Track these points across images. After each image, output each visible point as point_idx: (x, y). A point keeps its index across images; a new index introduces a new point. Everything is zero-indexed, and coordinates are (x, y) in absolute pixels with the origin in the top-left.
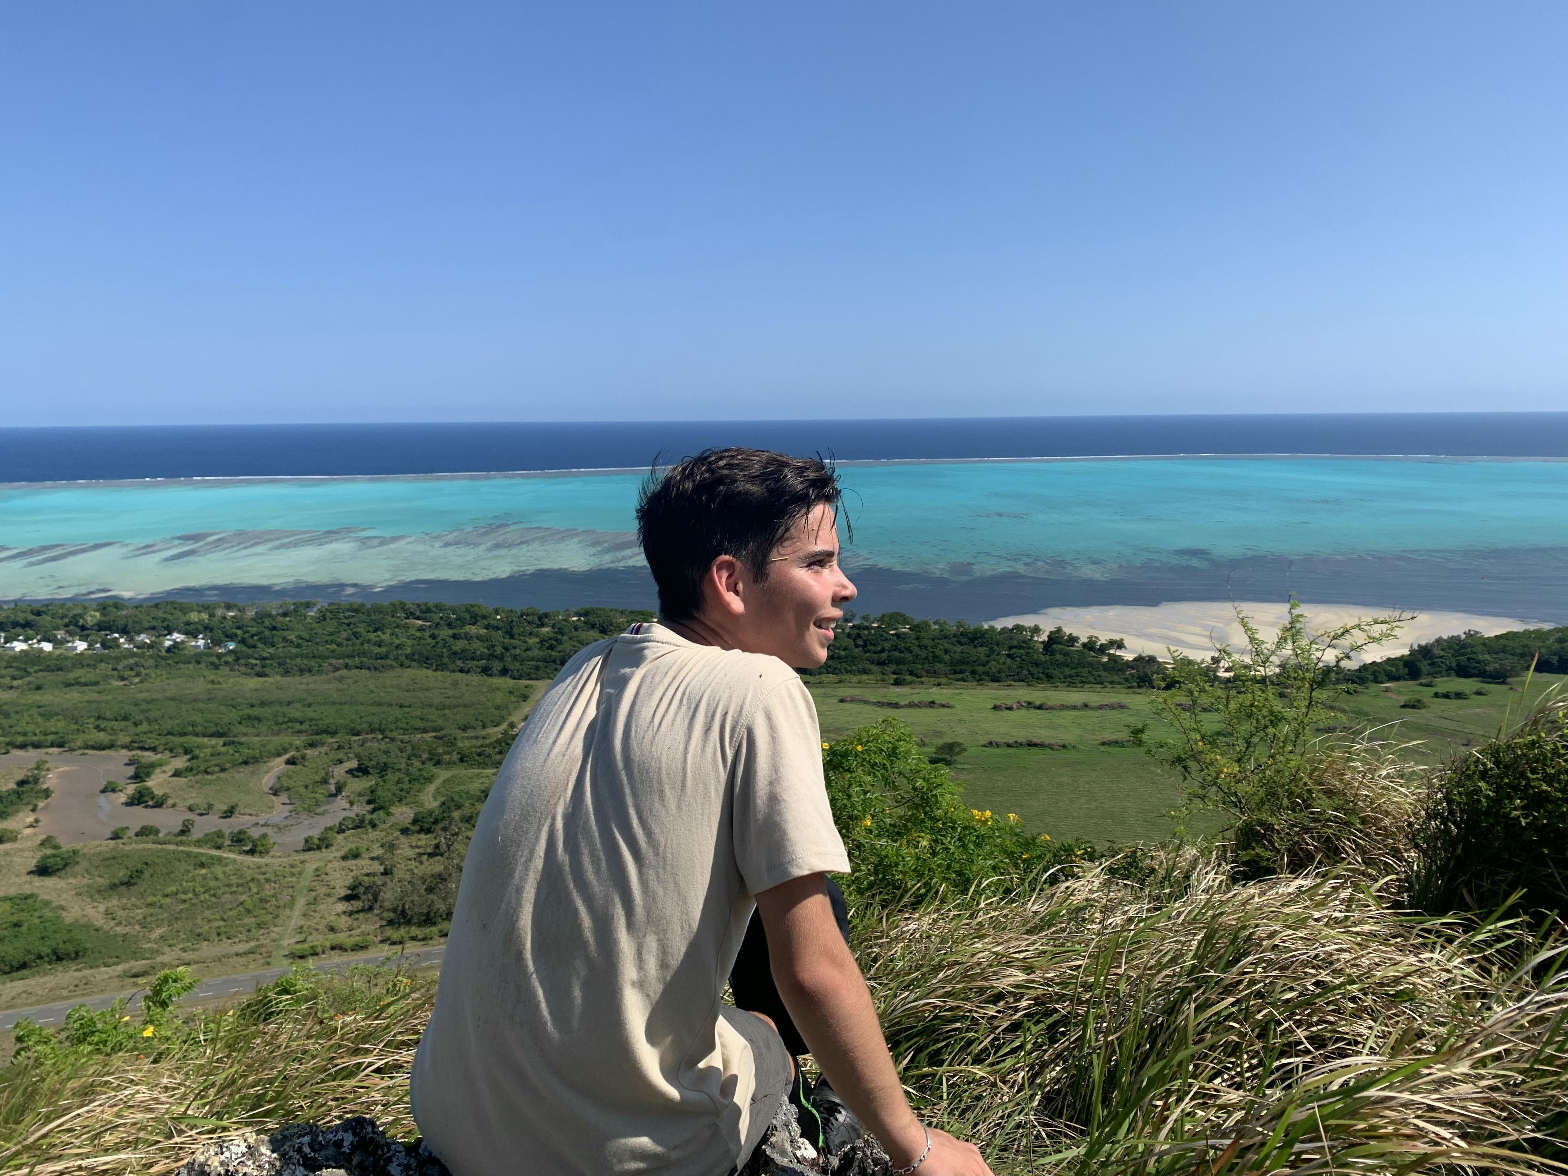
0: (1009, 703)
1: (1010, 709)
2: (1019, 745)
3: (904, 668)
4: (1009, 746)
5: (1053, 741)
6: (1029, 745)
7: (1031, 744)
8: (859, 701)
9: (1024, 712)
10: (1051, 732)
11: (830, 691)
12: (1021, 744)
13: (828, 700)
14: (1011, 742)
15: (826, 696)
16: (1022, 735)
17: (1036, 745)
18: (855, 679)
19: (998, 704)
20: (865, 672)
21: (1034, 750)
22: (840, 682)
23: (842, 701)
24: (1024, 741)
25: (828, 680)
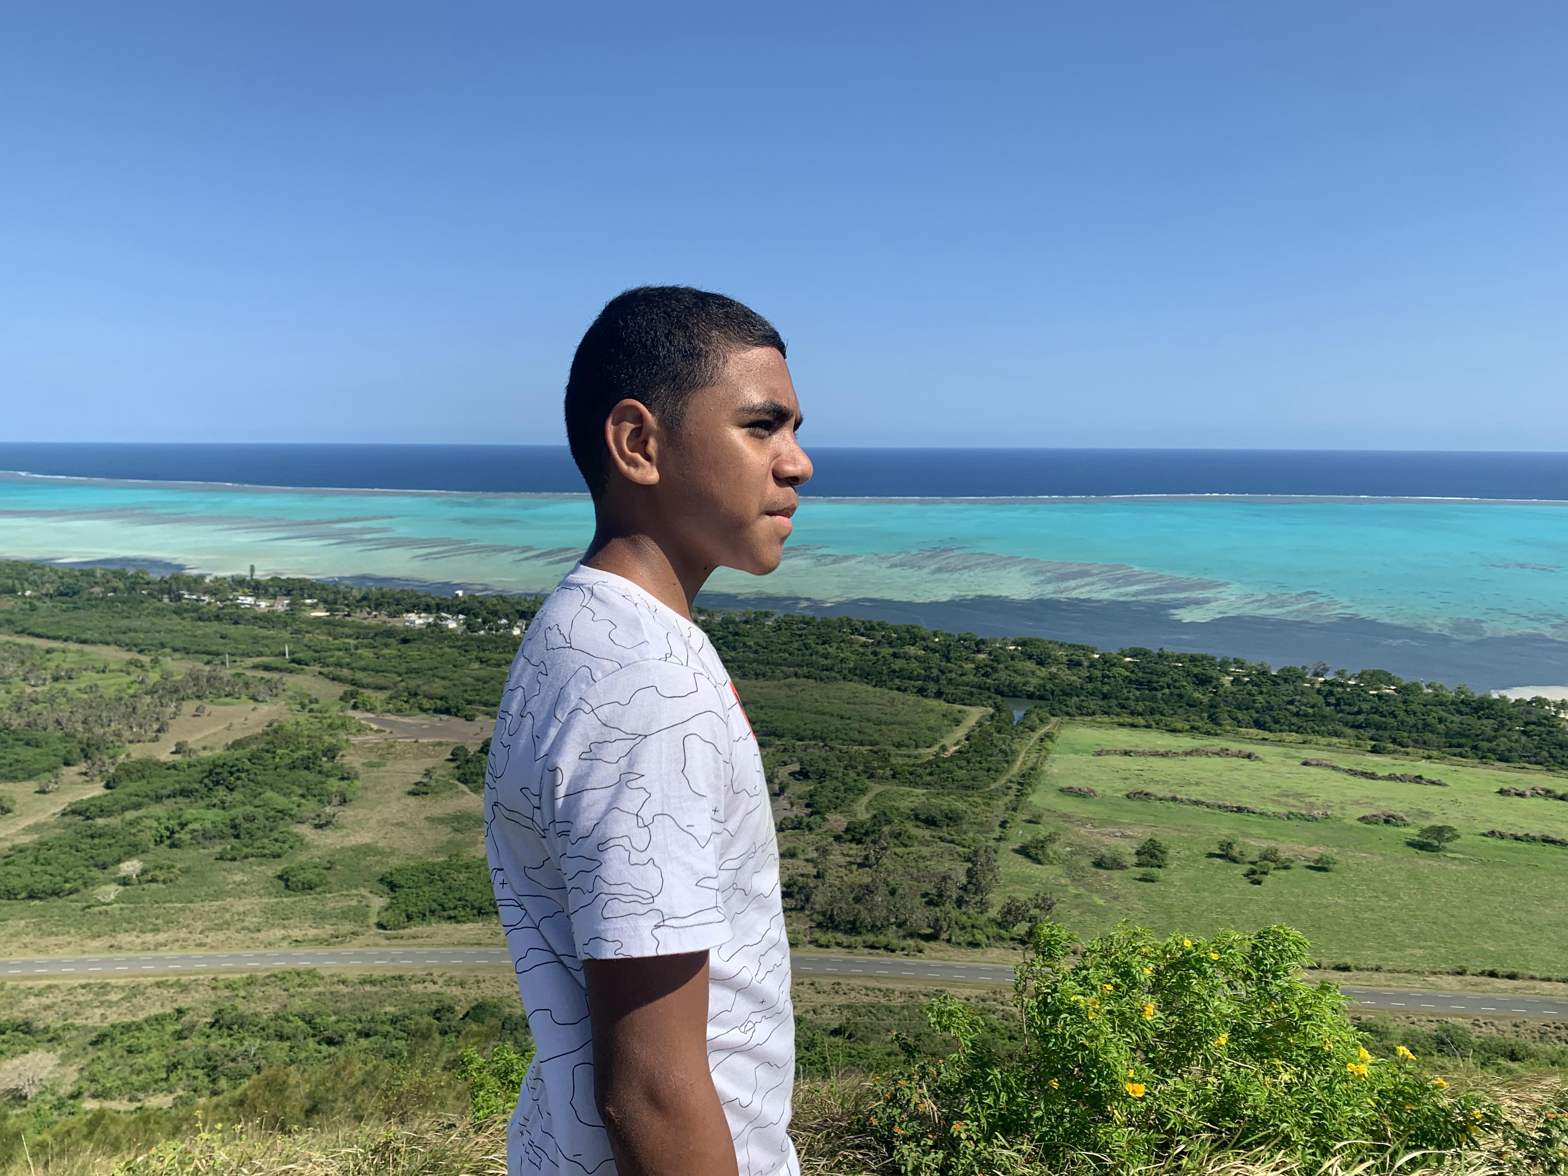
0: (1521, 788)
1: (1521, 795)
2: (1529, 839)
3: (1387, 734)
4: (1517, 838)
6: (1544, 841)
7: (1546, 840)
8: (1327, 766)
9: (1541, 801)
11: (1293, 752)
12: (1534, 839)
13: (1289, 761)
14: (1520, 834)
15: (1287, 756)
16: (1536, 829)
17: (1553, 842)
18: (1323, 741)
19: (1506, 787)
20: (1336, 734)
21: (1550, 847)
22: (1304, 742)
23: (1305, 764)
24: (1537, 835)
25: (1290, 739)
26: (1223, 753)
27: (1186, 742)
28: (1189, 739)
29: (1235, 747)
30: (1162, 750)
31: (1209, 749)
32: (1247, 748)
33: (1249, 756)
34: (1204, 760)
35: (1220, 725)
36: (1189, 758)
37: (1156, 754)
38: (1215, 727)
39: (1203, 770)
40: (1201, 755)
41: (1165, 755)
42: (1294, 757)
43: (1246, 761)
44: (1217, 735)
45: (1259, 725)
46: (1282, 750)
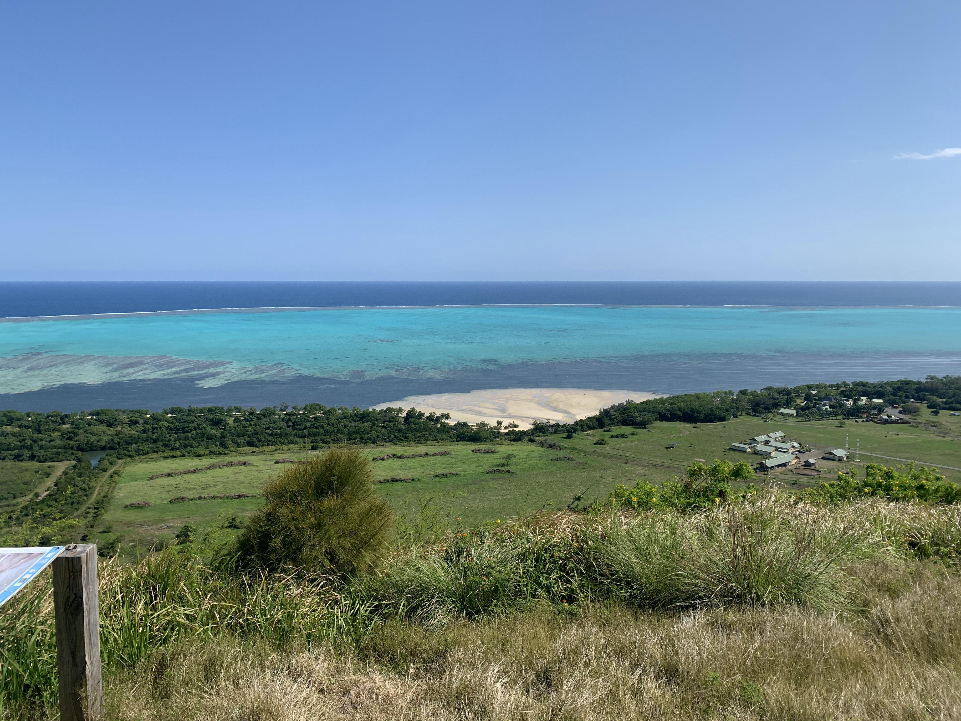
0: (382, 456)
1: (383, 459)
2: (386, 481)
3: (318, 438)
4: (381, 482)
5: (407, 478)
6: (393, 481)
7: (394, 480)
8: (288, 461)
9: (391, 461)
10: (406, 472)
11: (269, 457)
12: (388, 481)
13: (268, 463)
14: (382, 480)
15: (266, 460)
16: (389, 475)
17: (397, 480)
18: (286, 447)
19: (376, 457)
20: (293, 443)
21: (396, 483)
22: (276, 450)
23: (276, 462)
24: (390, 478)
25: (268, 449)
26: (230, 464)
27: (207, 461)
28: (209, 460)
29: (236, 459)
30: (192, 469)
31: (221, 463)
32: (243, 459)
33: (245, 464)
34: (218, 470)
35: (227, 448)
36: (209, 471)
37: (188, 472)
38: (224, 450)
39: (218, 477)
40: (216, 468)
41: (194, 472)
42: (270, 460)
43: (243, 467)
44: (225, 454)
45: (250, 444)
46: (263, 457)
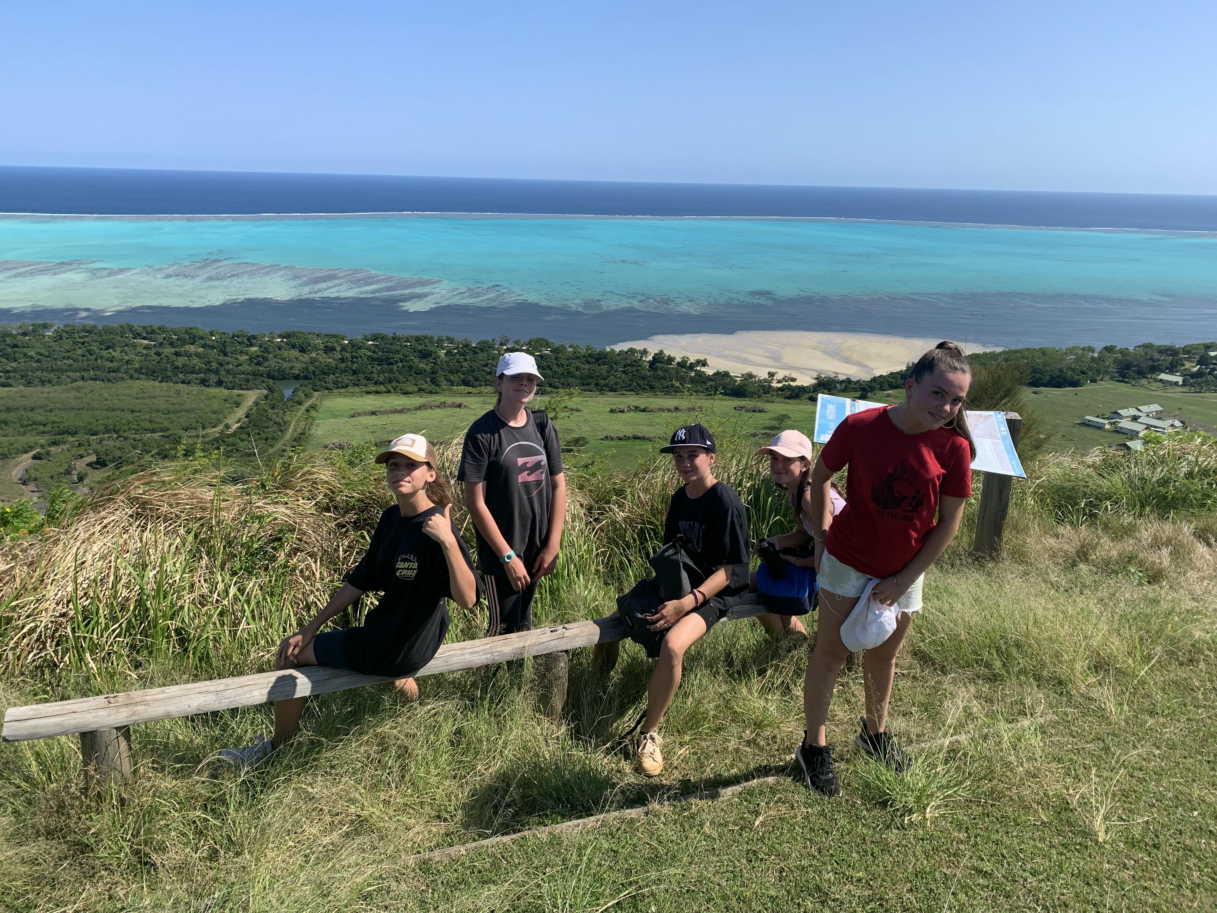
0: (622, 407)
1: (622, 411)
2: (626, 438)
4: (620, 439)
5: (652, 435)
6: (634, 438)
7: (636, 438)
9: (632, 414)
10: (651, 429)
12: (629, 438)
14: (621, 436)
15: (484, 403)
16: (629, 431)
17: (639, 438)
19: (614, 408)
21: (638, 442)
24: (630, 435)
25: (487, 391)
26: (443, 405)
27: (416, 400)
28: (418, 398)
29: (449, 400)
30: (399, 408)
31: (432, 404)
32: (458, 400)
33: (460, 406)
34: (429, 411)
35: (439, 386)
36: (418, 412)
37: (395, 411)
38: (435, 388)
39: (429, 419)
40: (427, 409)
41: (401, 411)
43: (458, 409)
44: (437, 393)
45: (465, 383)
46: (481, 399)
